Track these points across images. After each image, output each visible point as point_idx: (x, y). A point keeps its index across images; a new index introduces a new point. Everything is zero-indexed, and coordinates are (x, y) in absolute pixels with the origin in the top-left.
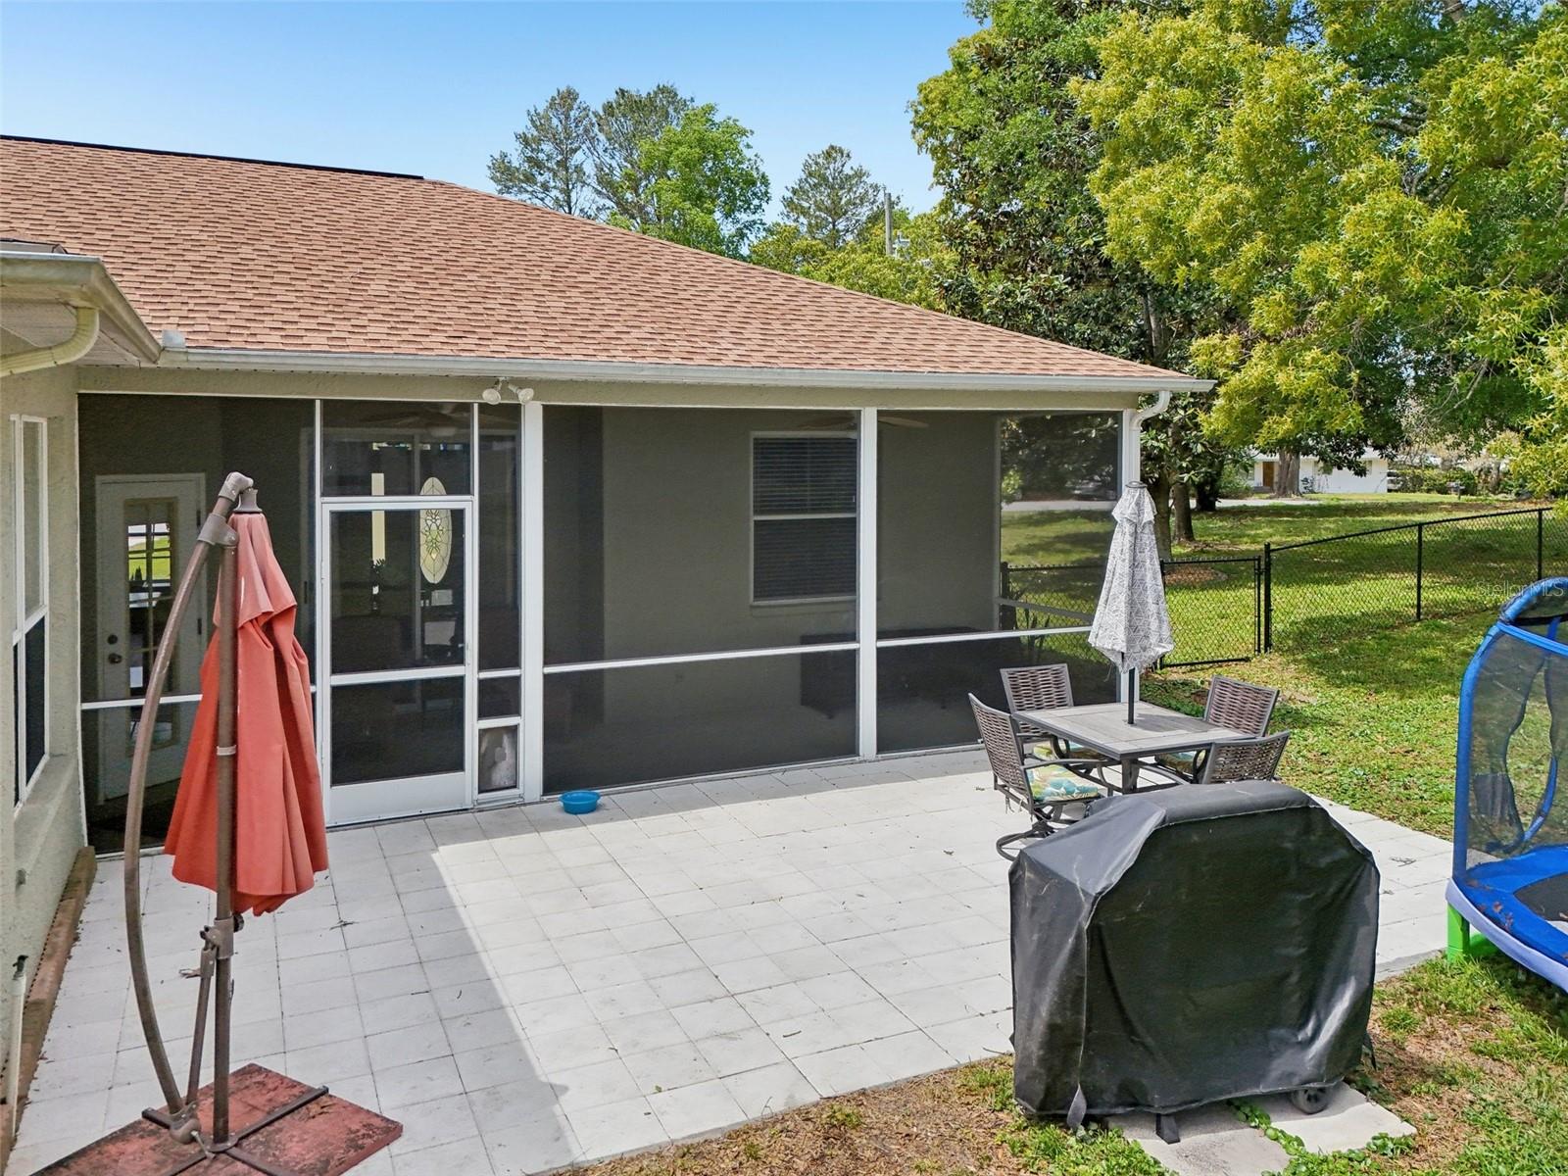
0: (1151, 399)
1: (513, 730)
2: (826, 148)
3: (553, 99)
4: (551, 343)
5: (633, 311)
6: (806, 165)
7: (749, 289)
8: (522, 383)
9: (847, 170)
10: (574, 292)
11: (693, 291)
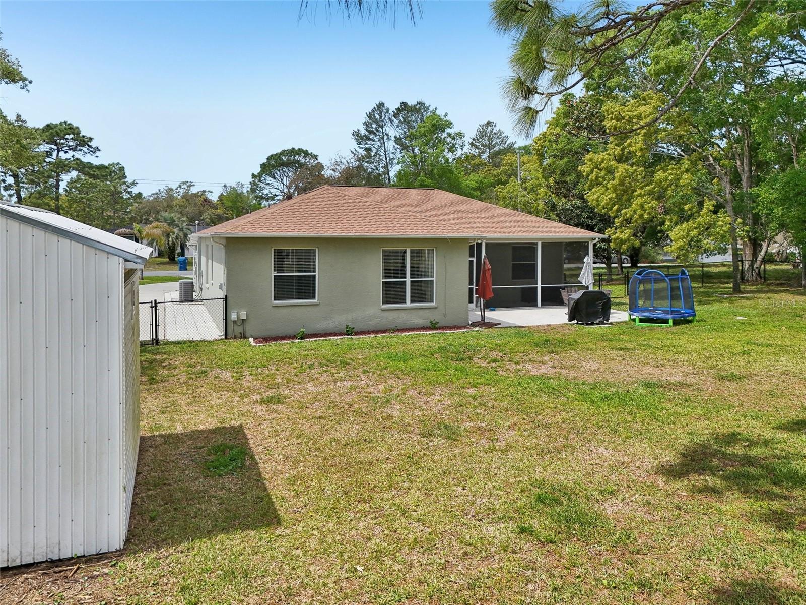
0: (594, 239)
2: (486, 122)
3: (375, 107)
4: (487, 232)
6: (478, 129)
9: (495, 131)
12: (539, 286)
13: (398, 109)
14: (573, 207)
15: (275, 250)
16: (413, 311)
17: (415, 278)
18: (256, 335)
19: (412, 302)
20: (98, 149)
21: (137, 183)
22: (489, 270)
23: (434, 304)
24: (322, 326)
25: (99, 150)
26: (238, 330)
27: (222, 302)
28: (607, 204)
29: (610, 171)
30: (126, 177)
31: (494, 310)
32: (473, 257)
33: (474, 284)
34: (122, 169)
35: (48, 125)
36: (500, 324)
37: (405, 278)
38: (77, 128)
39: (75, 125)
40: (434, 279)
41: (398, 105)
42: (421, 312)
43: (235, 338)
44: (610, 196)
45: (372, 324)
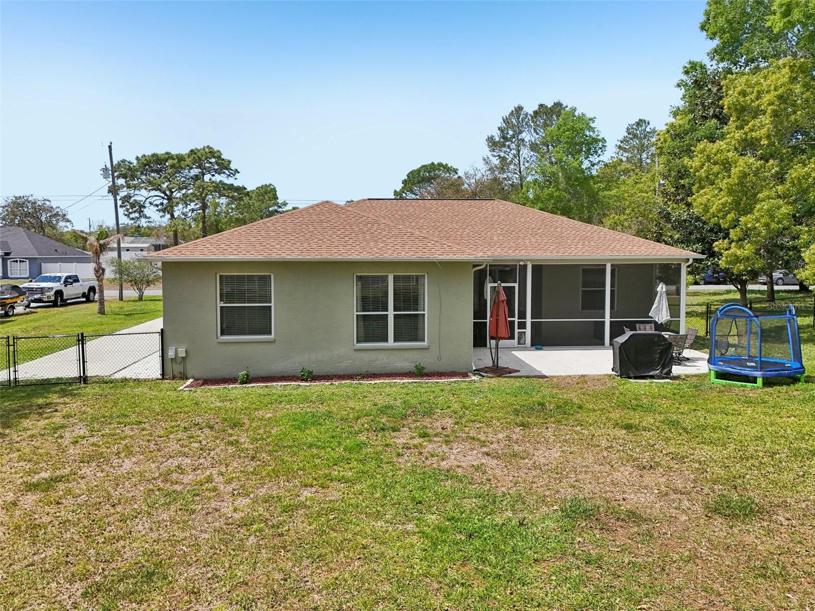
0: (688, 260)
1: (525, 332)
2: (637, 120)
3: (512, 111)
4: (534, 251)
5: (551, 241)
6: (628, 129)
7: (581, 232)
8: (528, 260)
9: (648, 130)
10: (537, 236)
11: (566, 233)
12: (607, 320)
13: (536, 113)
14: (692, 218)
15: (221, 277)
16: (396, 352)
17: (400, 310)
18: (197, 375)
19: (396, 340)
20: (237, 171)
21: (287, 204)
22: (503, 301)
23: (425, 344)
24: (278, 367)
25: (239, 172)
26: (178, 369)
27: (157, 338)
28: (720, 211)
29: (727, 166)
30: (277, 198)
31: (541, 349)
32: (516, 282)
33: (516, 316)
34: (274, 190)
35: (192, 151)
36: (519, 371)
37: (387, 311)
38: (219, 151)
39: (216, 149)
40: (426, 312)
41: (536, 108)
42: (406, 354)
43: (174, 378)
44: (723, 201)
45: (343, 366)
